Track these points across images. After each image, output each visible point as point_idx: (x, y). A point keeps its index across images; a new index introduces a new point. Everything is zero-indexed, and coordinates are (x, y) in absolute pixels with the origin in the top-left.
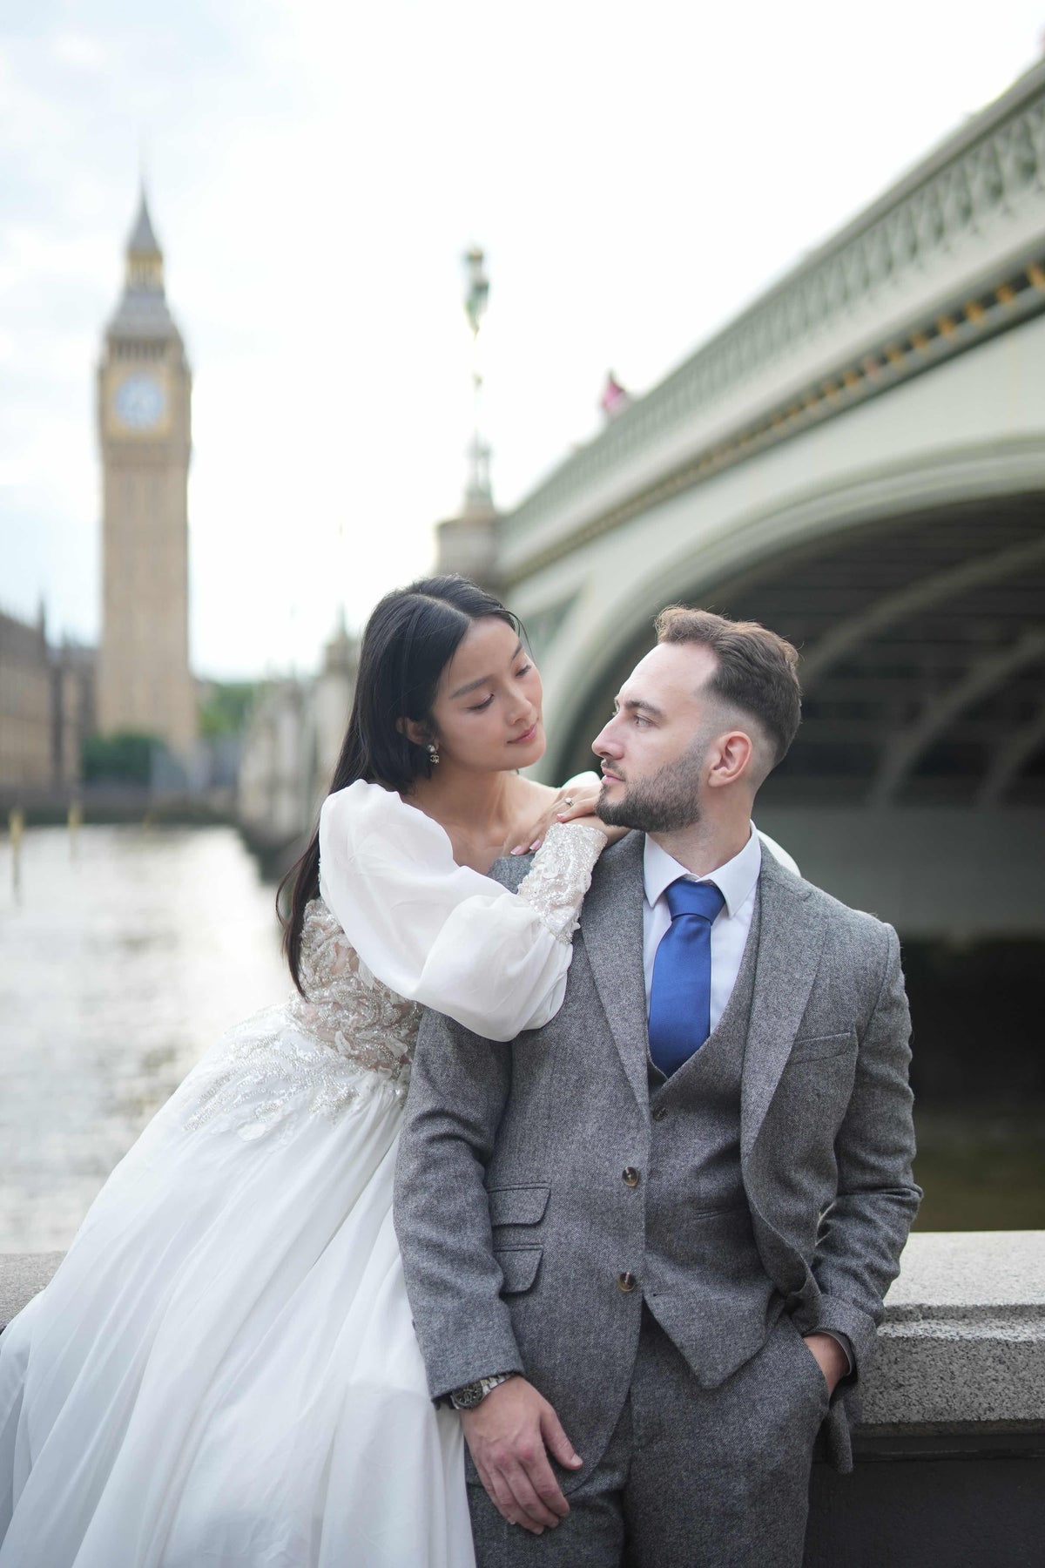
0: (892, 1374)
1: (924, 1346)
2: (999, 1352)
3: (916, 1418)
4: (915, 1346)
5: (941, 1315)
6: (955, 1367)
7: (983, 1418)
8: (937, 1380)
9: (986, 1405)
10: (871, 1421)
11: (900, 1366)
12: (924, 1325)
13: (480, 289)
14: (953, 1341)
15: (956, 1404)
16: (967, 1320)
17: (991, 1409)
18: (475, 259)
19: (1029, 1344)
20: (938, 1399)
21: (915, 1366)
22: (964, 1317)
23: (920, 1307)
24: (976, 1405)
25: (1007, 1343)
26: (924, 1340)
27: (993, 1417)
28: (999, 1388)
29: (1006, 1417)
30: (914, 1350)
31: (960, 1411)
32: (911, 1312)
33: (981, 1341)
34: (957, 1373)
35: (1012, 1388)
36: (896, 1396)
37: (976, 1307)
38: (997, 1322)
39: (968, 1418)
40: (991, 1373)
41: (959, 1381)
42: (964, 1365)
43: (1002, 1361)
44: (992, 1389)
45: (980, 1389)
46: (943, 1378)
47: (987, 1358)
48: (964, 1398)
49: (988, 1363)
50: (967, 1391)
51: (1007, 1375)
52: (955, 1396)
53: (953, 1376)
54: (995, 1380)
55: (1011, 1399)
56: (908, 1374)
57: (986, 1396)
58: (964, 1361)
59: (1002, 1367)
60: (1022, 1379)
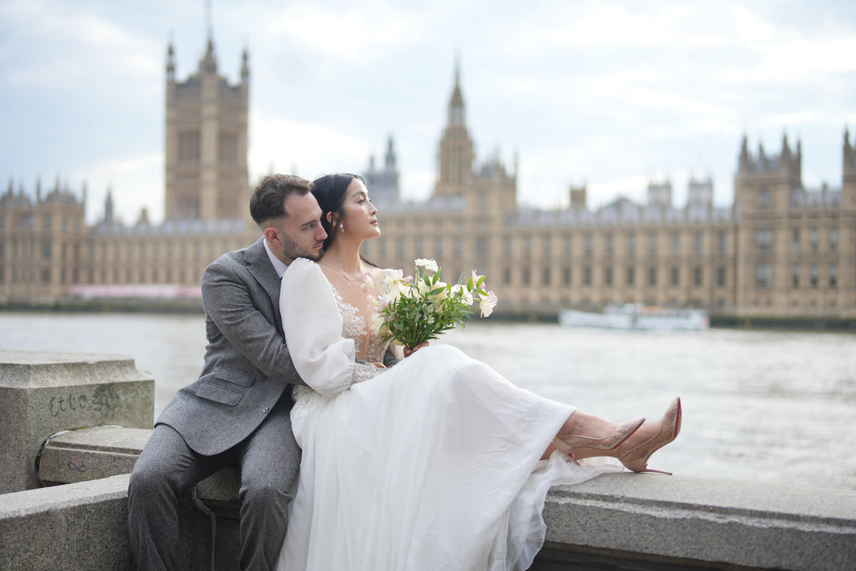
0: (603, 525)
1: (617, 514)
3: (613, 547)
4: (613, 513)
5: (632, 501)
6: (631, 525)
7: (644, 552)
8: (622, 531)
9: (644, 546)
10: (594, 545)
11: (607, 522)
12: (622, 505)
14: (630, 513)
15: (631, 542)
17: (647, 548)
19: (665, 519)
20: (623, 540)
21: (613, 523)
22: (642, 504)
24: (640, 545)
25: (655, 517)
26: (618, 511)
27: (648, 551)
28: (651, 538)
29: (654, 552)
31: (632, 547)
32: (618, 499)
33: (643, 515)
34: (632, 529)
35: (657, 539)
36: (605, 535)
37: (648, 500)
38: (657, 508)
39: (637, 551)
40: (647, 530)
41: (633, 532)
42: (635, 526)
43: (652, 526)
44: (647, 538)
45: (642, 537)
46: (625, 530)
47: (645, 524)
48: (634, 541)
49: (647, 525)
50: (636, 538)
51: (655, 533)
52: (630, 539)
53: (630, 530)
54: (649, 534)
55: (656, 544)
56: (610, 526)
57: (645, 541)
58: (635, 523)
59: (653, 528)
60: (661, 536)
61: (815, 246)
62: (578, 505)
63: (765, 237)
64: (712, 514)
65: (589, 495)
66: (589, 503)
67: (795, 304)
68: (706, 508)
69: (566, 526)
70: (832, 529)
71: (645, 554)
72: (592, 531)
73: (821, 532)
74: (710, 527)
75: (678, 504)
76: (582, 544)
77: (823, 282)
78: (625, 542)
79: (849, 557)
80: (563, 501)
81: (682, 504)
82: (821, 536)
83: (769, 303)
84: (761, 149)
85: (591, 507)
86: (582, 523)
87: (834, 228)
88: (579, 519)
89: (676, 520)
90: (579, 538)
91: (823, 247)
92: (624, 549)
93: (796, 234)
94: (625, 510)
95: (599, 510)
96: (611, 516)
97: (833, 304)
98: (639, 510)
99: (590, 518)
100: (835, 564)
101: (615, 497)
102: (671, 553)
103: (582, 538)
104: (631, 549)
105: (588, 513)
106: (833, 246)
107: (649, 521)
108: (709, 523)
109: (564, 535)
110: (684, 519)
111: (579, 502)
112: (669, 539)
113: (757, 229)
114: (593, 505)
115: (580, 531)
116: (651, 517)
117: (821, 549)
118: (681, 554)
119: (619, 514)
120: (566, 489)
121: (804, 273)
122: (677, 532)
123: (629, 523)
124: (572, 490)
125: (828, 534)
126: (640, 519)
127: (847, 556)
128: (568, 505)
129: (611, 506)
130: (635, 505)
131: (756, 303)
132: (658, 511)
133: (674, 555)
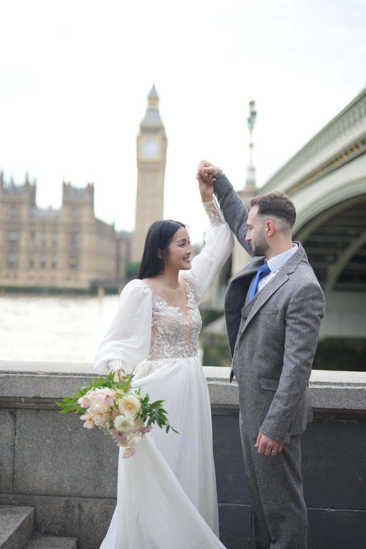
1: (214, 386)
2: (232, 388)
4: (212, 386)
5: (220, 380)
6: (221, 392)
7: (228, 404)
8: (217, 394)
9: (228, 401)
12: (215, 382)
13: (253, 114)
14: (221, 386)
15: (221, 400)
16: (226, 381)
17: (230, 402)
18: (252, 104)
20: (217, 399)
21: (212, 391)
23: (215, 378)
24: (226, 400)
25: (234, 387)
26: (214, 385)
27: (230, 403)
28: (232, 397)
29: (233, 404)
30: (212, 387)
31: (222, 402)
32: (213, 379)
34: (222, 393)
35: (235, 397)
39: (224, 404)
40: (230, 393)
41: (222, 395)
42: (224, 391)
43: (232, 391)
44: (230, 397)
45: (227, 397)
46: (218, 394)
47: (229, 390)
48: (223, 399)
50: (224, 397)
51: (233, 394)
52: (221, 398)
53: (221, 393)
54: (231, 395)
55: (234, 399)
57: (229, 398)
58: (224, 390)
59: (232, 392)
61: (44, 243)
63: (13, 236)
67: (31, 278)
70: (318, 387)
71: (229, 405)
73: (313, 388)
77: (48, 265)
78: (218, 400)
79: (326, 399)
82: (313, 390)
83: (16, 277)
84: (12, 180)
87: (55, 232)
91: (49, 244)
92: (218, 403)
93: (33, 235)
94: (218, 384)
96: (211, 387)
97: (53, 278)
100: (320, 402)
101: (211, 378)
104: (221, 403)
106: (55, 243)
107: (231, 389)
113: (9, 231)
116: (232, 386)
117: (314, 396)
119: (215, 386)
121: (37, 259)
123: (221, 390)
125: (317, 389)
126: (226, 388)
127: (325, 398)
130: (222, 381)
131: (7, 277)
132: (234, 383)
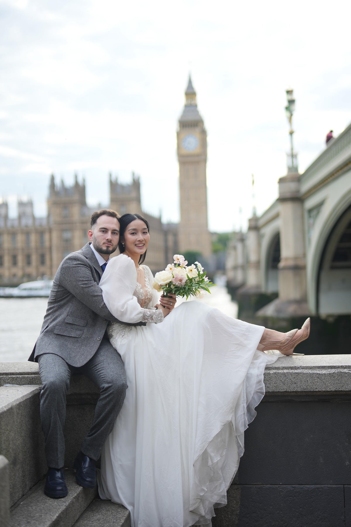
0: (294, 380)
3: (299, 390)
4: (299, 374)
5: (306, 368)
6: (308, 379)
7: (315, 390)
10: (289, 391)
12: (301, 370)
17: (316, 388)
19: (325, 374)
20: (304, 386)
22: (311, 369)
25: (320, 374)
26: (301, 373)
28: (318, 384)
31: (309, 389)
32: (299, 368)
33: (314, 373)
35: (321, 384)
36: (295, 385)
37: (314, 367)
38: (318, 370)
40: (316, 380)
46: (305, 382)
48: (310, 386)
49: (316, 378)
55: (321, 386)
56: (297, 380)
57: (315, 385)
58: (310, 378)
59: (319, 379)
60: (323, 382)
62: (280, 373)
64: (346, 369)
65: (283, 367)
66: (285, 371)
68: (342, 367)
69: (275, 383)
72: (288, 384)
74: (346, 375)
75: (328, 366)
76: (284, 391)
80: (272, 372)
81: (330, 366)
85: (287, 373)
86: (283, 381)
88: (281, 379)
89: (330, 374)
90: (282, 389)
95: (291, 374)
98: (310, 371)
99: (287, 378)
101: (297, 367)
102: (328, 389)
103: (283, 388)
104: (309, 390)
105: (286, 376)
108: (346, 373)
109: (274, 388)
110: (334, 373)
111: (280, 371)
112: (327, 383)
114: (288, 372)
115: (282, 385)
118: (333, 390)
120: (271, 366)
122: (331, 379)
124: (274, 366)
126: (312, 376)
128: (275, 373)
129: (296, 371)
130: (307, 370)
133: (330, 390)
